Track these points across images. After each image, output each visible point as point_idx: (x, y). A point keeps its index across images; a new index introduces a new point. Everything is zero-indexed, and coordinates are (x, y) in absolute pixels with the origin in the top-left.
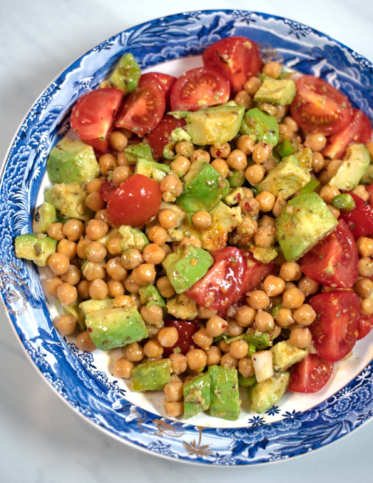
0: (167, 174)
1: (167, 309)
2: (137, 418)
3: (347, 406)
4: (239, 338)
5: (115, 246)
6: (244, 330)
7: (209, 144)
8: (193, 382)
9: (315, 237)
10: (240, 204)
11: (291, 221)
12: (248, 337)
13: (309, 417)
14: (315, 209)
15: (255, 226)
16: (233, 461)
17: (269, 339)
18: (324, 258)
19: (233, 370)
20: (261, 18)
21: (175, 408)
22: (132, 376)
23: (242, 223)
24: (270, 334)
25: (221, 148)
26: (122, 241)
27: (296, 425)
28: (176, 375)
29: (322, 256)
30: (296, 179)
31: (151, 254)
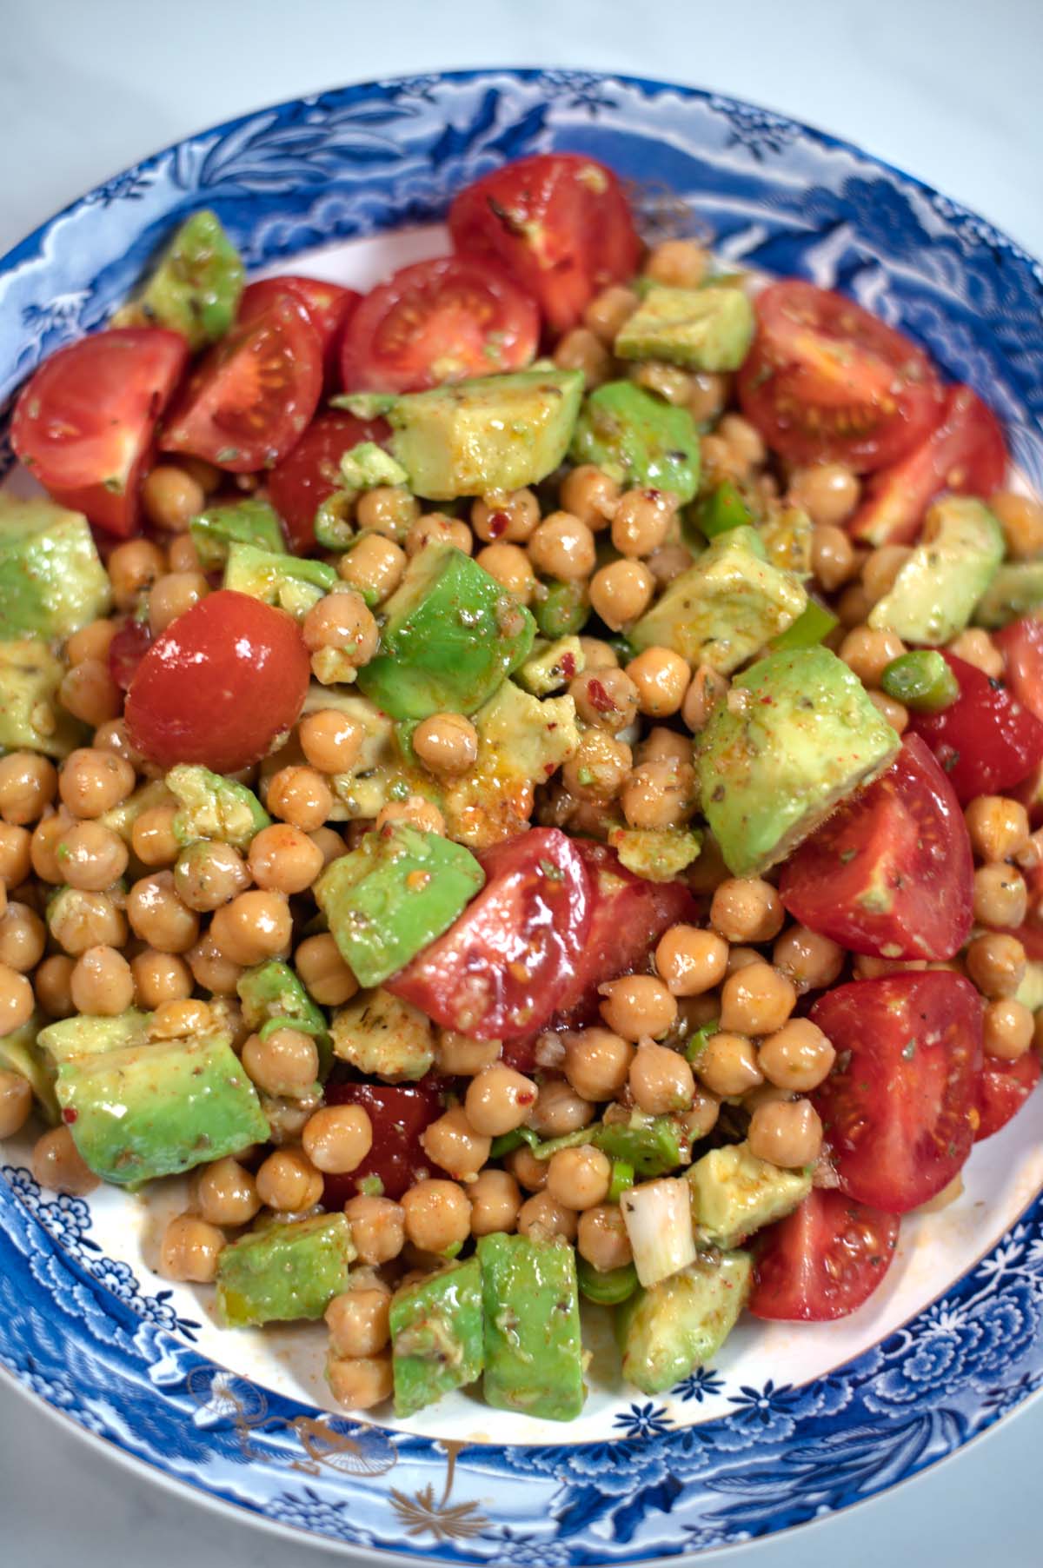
0: (327, 591)
1: (332, 1041)
2: (233, 1415)
3: (947, 1363)
4: (575, 1138)
5: (155, 833)
6: (596, 1111)
7: (466, 493)
8: (421, 1289)
9: (826, 787)
10: (572, 689)
11: (744, 739)
12: (606, 1135)
13: (821, 1404)
14: (824, 694)
15: (623, 760)
16: (558, 1555)
17: (678, 1140)
18: (855, 859)
19: (558, 1247)
20: (634, 94)
21: (365, 1379)
22: (219, 1276)
23: (578, 751)
24: (682, 1122)
25: (505, 505)
26: (180, 816)
27: (777, 1430)
28: (368, 1269)
29: (849, 852)
30: (759, 602)
31: (273, 855)
